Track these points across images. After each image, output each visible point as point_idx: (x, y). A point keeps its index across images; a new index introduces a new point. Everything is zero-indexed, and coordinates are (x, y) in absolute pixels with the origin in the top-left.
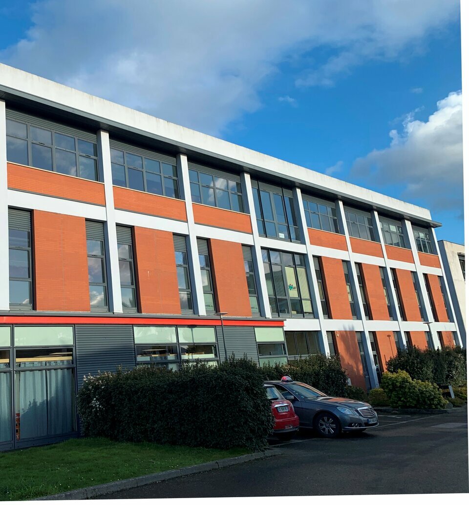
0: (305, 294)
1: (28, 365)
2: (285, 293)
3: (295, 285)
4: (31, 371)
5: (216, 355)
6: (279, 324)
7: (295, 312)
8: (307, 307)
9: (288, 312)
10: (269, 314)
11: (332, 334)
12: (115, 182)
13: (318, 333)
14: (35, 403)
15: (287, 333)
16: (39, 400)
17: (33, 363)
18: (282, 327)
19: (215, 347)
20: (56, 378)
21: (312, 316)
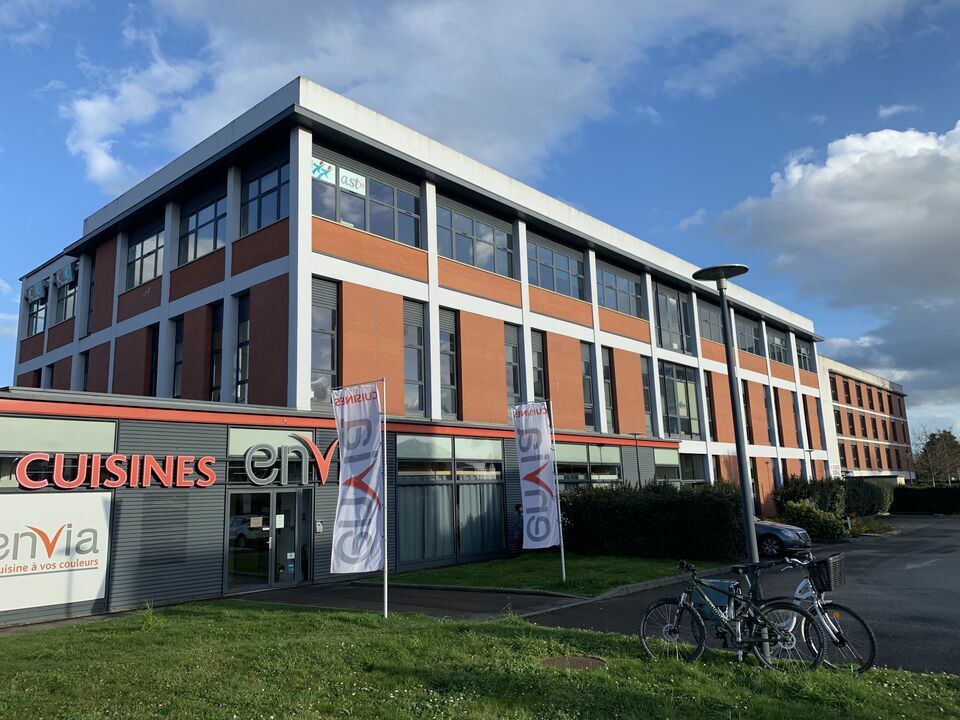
0: (694, 414)
1: (466, 479)
2: (676, 411)
3: (685, 403)
4: (468, 484)
5: (619, 476)
6: (674, 446)
7: (683, 433)
8: (695, 429)
9: (678, 433)
10: (662, 434)
11: (716, 458)
12: (531, 281)
13: (704, 457)
14: (471, 518)
15: (682, 456)
16: (474, 515)
17: (469, 476)
18: (677, 449)
19: (619, 469)
20: (488, 492)
21: (698, 437)
